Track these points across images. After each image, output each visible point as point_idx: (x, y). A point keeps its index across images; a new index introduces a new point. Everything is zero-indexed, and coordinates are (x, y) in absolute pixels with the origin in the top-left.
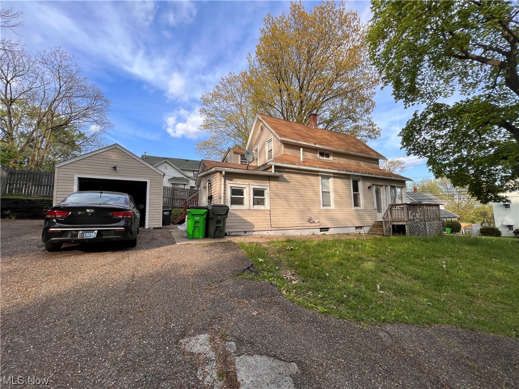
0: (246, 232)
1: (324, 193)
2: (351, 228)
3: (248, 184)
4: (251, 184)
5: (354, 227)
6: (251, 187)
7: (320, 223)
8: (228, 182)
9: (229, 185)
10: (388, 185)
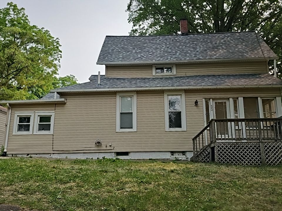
0: (28, 154)
1: (122, 115)
2: (163, 153)
3: (33, 112)
4: (36, 112)
5: (169, 151)
6: (37, 115)
7: (114, 147)
8: (15, 112)
9: (16, 115)
10: (238, 97)
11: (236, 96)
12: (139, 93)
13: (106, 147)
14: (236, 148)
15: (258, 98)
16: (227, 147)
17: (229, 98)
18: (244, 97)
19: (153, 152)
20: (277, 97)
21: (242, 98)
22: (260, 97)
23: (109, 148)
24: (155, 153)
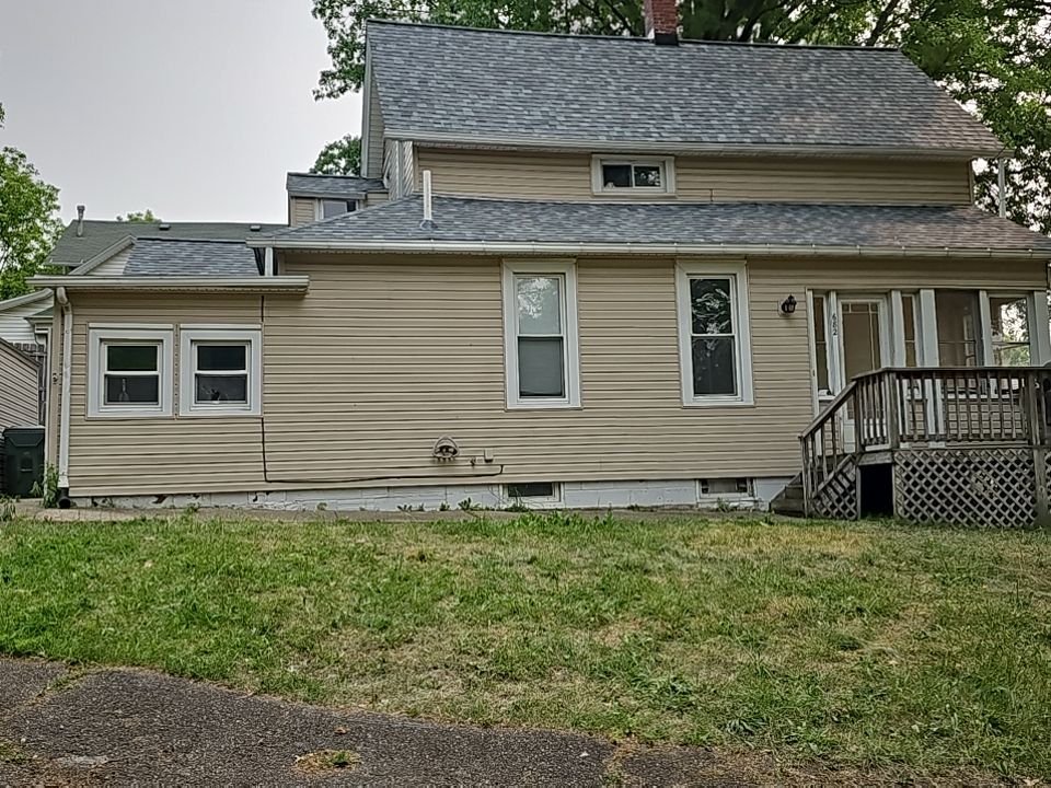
0: (161, 498)
1: (525, 346)
2: (677, 484)
3: (171, 326)
4: (182, 326)
5: (695, 480)
6: (186, 337)
7: (502, 466)
8: (91, 325)
9: (94, 336)
10: (919, 289)
11: (912, 284)
12: (585, 262)
13: (473, 465)
14: (960, 466)
15: (981, 293)
16: (932, 464)
17: (891, 290)
18: (936, 290)
19: (641, 481)
20: (1035, 293)
21: (933, 292)
22: (986, 290)
23: (482, 469)
24: (649, 485)
